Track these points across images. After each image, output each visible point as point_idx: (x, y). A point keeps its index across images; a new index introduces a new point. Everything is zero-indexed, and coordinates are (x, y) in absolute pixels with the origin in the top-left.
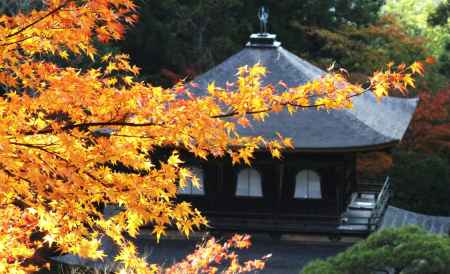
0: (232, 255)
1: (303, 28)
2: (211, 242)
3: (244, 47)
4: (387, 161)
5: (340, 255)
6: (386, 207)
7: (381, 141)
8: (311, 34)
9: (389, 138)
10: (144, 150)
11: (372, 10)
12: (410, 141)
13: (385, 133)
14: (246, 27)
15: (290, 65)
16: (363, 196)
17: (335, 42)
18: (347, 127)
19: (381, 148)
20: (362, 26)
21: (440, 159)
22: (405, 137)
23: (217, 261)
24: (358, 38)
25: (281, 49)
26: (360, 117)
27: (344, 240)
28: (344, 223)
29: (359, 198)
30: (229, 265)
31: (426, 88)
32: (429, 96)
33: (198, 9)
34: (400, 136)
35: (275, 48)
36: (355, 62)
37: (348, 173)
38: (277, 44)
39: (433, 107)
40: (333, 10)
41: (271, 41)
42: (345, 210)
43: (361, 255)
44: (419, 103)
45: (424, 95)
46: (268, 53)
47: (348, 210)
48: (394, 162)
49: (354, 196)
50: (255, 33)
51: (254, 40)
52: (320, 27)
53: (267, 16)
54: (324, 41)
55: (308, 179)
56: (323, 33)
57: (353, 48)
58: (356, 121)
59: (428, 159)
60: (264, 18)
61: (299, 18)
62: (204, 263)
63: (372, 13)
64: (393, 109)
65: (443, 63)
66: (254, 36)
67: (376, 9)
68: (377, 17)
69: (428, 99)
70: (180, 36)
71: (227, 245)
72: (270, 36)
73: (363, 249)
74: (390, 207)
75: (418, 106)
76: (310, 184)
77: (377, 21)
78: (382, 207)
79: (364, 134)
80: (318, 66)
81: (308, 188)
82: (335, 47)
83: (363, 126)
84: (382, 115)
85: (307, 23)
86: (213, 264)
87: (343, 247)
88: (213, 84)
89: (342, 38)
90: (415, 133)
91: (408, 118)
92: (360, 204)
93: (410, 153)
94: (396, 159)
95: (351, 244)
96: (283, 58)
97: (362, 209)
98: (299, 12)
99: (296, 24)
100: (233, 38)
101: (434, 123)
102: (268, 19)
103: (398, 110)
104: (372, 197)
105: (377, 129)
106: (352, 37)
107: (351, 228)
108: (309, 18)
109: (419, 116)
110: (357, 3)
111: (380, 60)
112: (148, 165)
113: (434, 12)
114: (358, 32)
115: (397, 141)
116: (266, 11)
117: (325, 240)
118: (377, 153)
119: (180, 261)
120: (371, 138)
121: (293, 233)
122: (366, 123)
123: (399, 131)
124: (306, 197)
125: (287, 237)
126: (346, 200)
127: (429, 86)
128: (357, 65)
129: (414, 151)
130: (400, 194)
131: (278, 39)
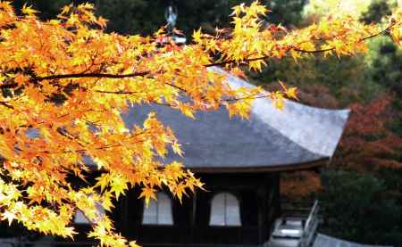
4: (315, 182)
6: (315, 235)
7: (308, 158)
9: (318, 155)
11: (294, 10)
12: (340, 159)
13: (313, 149)
16: (288, 222)
18: (268, 143)
19: (308, 166)
21: (375, 180)
22: (335, 155)
26: (283, 132)
29: (284, 225)
31: (358, 98)
32: (361, 107)
34: (330, 153)
36: (275, 70)
37: (271, 196)
39: (366, 120)
42: (268, 239)
44: (351, 114)
45: (355, 106)
47: (272, 239)
48: (322, 184)
49: (278, 223)
53: (175, 17)
55: (226, 203)
58: (280, 135)
59: (361, 180)
61: (211, 20)
63: (294, 14)
64: (321, 122)
65: (377, 69)
67: (299, 8)
68: (300, 18)
69: (361, 111)
74: (319, 235)
75: (349, 119)
76: (228, 208)
77: (301, 23)
78: (311, 235)
79: (288, 151)
81: (225, 214)
83: (288, 142)
84: (309, 129)
88: (199, 31)
90: (346, 150)
91: (339, 132)
92: (285, 232)
93: (341, 173)
94: (324, 180)
97: (288, 237)
98: (211, 12)
101: (369, 138)
103: (327, 122)
104: (299, 223)
105: (304, 145)
109: (350, 130)
110: (276, 2)
111: (304, 66)
113: (366, 10)
115: (327, 158)
116: (174, 11)
118: (303, 173)
120: (297, 155)
122: (291, 138)
123: (328, 147)
124: (223, 224)
126: (269, 227)
127: (361, 96)
129: (346, 170)
130: (331, 220)
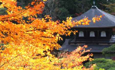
0: (84, 49)
1: (102, 4)
2: (80, 47)
3: (91, 8)
5: (110, 47)
8: (103, 5)
10: (52, 33)
14: (91, 5)
15: (99, 12)
17: (108, 7)
20: (113, 4)
23: (81, 50)
24: (113, 6)
25: (97, 9)
26: (113, 21)
27: (110, 44)
28: (110, 41)
29: (113, 36)
30: (83, 51)
33: (82, 2)
35: (96, 8)
36: (112, 10)
37: (111, 32)
38: (97, 8)
40: (108, 1)
41: (96, 7)
43: (114, 47)
46: (95, 9)
47: (111, 39)
49: (112, 36)
50: (93, 6)
51: (92, 7)
52: (105, 4)
54: (106, 7)
55: (103, 33)
56: (106, 5)
57: (112, 8)
60: (94, 3)
61: (101, 2)
62: (79, 51)
66: (92, 6)
70: (79, 7)
71: (83, 47)
72: (95, 6)
73: (114, 46)
79: (114, 24)
80: (105, 12)
81: (103, 35)
82: (108, 8)
85: (103, 4)
86: (80, 51)
87: (110, 46)
89: (109, 6)
92: (114, 37)
95: (112, 45)
96: (98, 10)
99: (101, 4)
100: (89, 7)
102: (95, 3)
106: (111, 6)
107: (112, 42)
108: (103, 3)
112: (53, 36)
114: (112, 5)
117: (107, 44)
119: (74, 50)
121: (101, 43)
125: (100, 44)
128: (112, 11)
131: (97, 7)
